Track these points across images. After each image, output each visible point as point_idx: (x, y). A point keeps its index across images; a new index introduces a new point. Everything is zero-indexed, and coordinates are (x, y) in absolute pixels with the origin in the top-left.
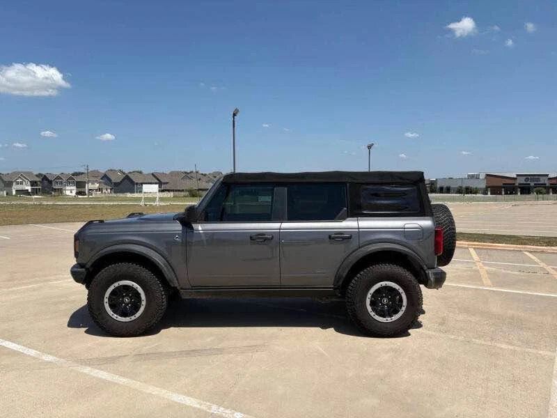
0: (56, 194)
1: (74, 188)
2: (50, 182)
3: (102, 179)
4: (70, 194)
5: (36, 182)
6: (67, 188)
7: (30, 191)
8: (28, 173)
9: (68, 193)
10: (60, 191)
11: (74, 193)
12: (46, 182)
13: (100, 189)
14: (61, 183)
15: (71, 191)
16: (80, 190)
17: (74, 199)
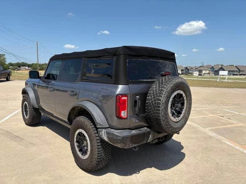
0: (190, 75)
1: (198, 72)
2: (188, 70)
3: (211, 69)
4: (196, 75)
5: (183, 70)
6: (195, 72)
7: (180, 73)
8: (181, 66)
9: (195, 74)
10: (192, 74)
11: (197, 75)
12: (187, 70)
13: (209, 73)
14: (192, 70)
15: (196, 74)
16: (200, 73)
17: (197, 77)
